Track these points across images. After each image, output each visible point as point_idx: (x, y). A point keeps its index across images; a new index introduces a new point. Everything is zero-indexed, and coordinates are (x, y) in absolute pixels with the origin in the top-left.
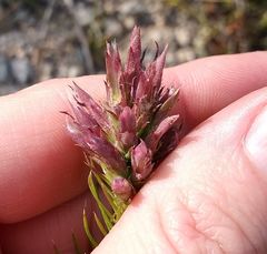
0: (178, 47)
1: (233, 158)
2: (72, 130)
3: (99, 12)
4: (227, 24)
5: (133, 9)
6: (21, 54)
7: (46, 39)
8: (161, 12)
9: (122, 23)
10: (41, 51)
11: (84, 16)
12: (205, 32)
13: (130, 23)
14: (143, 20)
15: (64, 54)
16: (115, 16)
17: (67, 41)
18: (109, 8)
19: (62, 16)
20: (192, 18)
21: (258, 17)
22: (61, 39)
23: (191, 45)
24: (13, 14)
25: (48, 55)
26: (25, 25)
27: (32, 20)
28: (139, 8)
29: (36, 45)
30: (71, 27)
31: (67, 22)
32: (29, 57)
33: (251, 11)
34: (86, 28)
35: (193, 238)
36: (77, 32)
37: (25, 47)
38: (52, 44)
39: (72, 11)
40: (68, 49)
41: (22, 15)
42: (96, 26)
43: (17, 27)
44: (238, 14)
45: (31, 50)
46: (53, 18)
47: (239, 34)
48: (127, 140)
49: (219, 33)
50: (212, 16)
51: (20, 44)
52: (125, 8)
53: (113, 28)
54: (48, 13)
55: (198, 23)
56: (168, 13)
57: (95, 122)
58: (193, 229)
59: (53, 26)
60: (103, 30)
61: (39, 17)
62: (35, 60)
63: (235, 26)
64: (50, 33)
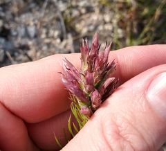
0: (105, 23)
1: (140, 100)
2: (64, 81)
3: (69, 5)
4: (127, 13)
5: (85, 4)
6: (32, 23)
7: (44, 17)
8: (98, 6)
9: (80, 11)
10: (42, 22)
11: (62, 7)
12: (118, 16)
13: (83, 11)
14: (89, 10)
15: (52, 24)
16: (77, 7)
17: (54, 19)
18: (74, 3)
19: (52, 6)
20: (112, 10)
21: (142, 10)
22: (51, 17)
23: (111, 22)
24: (29, 4)
25: (45, 24)
26: (34, 10)
27: (37, 8)
28: (88, 4)
29: (39, 20)
30: (55, 12)
31: (54, 10)
32: (36, 25)
33: (139, 8)
34: (63, 13)
35: (118, 139)
36: (58, 14)
37: (34, 20)
38: (46, 20)
39: (56, 4)
40: (54, 22)
41: (33, 5)
42: (67, 12)
43: (30, 10)
44: (133, 9)
45: (36, 22)
46: (48, 7)
47: (133, 18)
48: (89, 89)
49: (124, 17)
50: (121, 9)
51: (31, 19)
52: (81, 4)
53: (75, 13)
54: (45, 5)
55: (114, 12)
56: (101, 7)
57: (74, 78)
58: (118, 135)
59: (47, 11)
60: (71, 14)
61: (41, 7)
62: (38, 26)
63: (131, 14)
64: (46, 14)
